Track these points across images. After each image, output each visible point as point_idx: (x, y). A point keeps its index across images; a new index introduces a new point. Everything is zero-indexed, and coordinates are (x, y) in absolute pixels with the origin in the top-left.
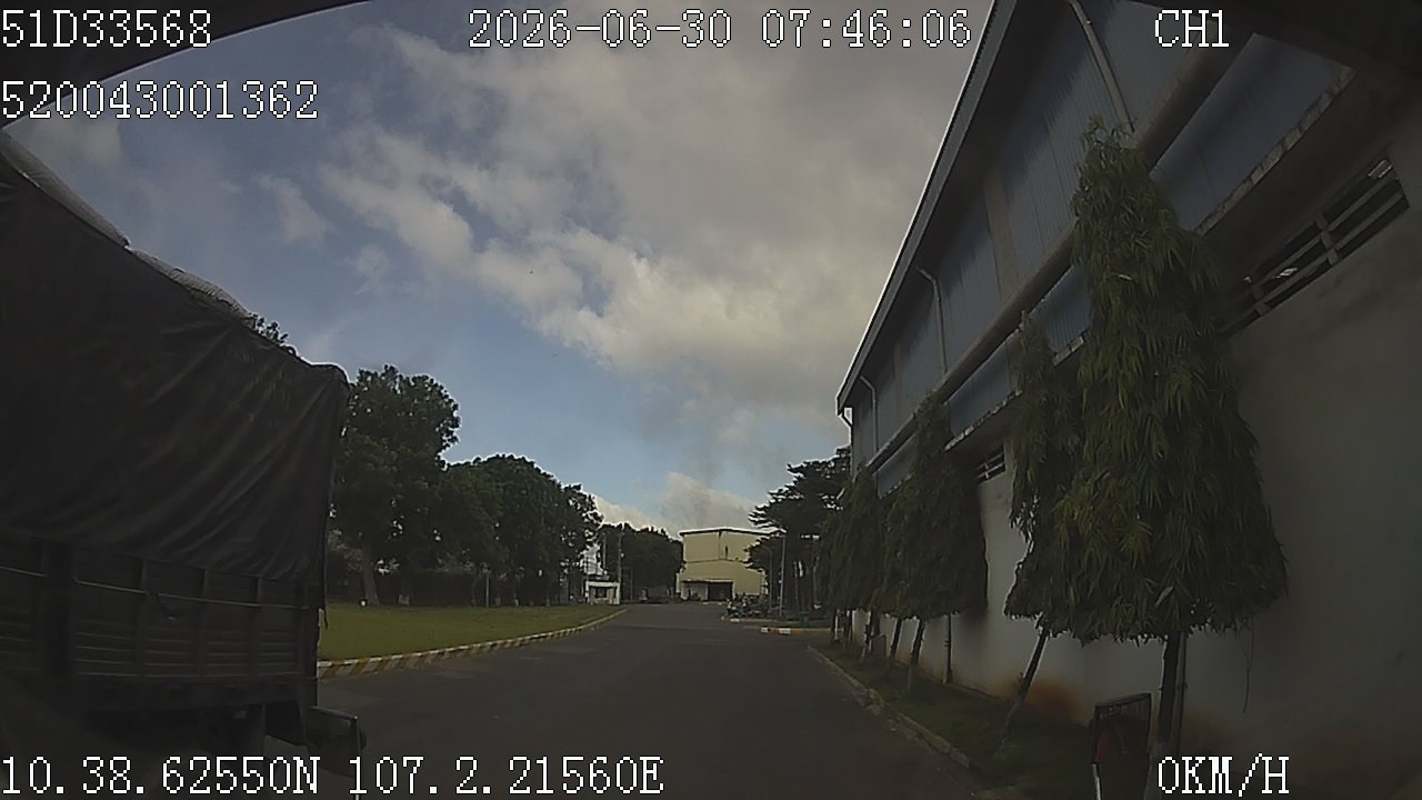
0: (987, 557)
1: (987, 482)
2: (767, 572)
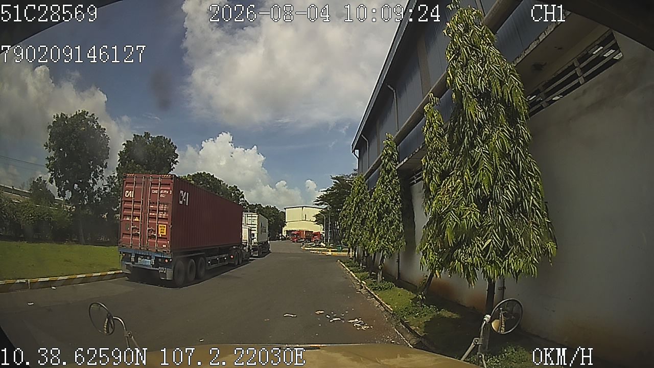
0: (415, 220)
1: (415, 185)
2: (323, 226)
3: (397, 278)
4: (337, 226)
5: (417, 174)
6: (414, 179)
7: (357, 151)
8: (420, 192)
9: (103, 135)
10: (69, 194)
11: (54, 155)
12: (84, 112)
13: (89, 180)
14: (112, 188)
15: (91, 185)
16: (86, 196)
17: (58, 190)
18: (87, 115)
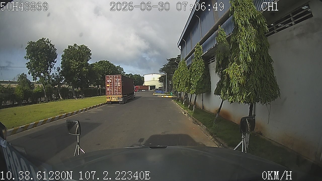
1: (211, 64)
2: (163, 83)
3: (202, 109)
4: (170, 83)
5: (212, 59)
6: (210, 61)
7: (180, 47)
8: (214, 67)
9: (54, 48)
10: (38, 79)
11: (29, 61)
12: (43, 38)
13: (48, 70)
14: (59, 73)
15: (49, 72)
16: (47, 78)
17: (33, 77)
18: (45, 40)
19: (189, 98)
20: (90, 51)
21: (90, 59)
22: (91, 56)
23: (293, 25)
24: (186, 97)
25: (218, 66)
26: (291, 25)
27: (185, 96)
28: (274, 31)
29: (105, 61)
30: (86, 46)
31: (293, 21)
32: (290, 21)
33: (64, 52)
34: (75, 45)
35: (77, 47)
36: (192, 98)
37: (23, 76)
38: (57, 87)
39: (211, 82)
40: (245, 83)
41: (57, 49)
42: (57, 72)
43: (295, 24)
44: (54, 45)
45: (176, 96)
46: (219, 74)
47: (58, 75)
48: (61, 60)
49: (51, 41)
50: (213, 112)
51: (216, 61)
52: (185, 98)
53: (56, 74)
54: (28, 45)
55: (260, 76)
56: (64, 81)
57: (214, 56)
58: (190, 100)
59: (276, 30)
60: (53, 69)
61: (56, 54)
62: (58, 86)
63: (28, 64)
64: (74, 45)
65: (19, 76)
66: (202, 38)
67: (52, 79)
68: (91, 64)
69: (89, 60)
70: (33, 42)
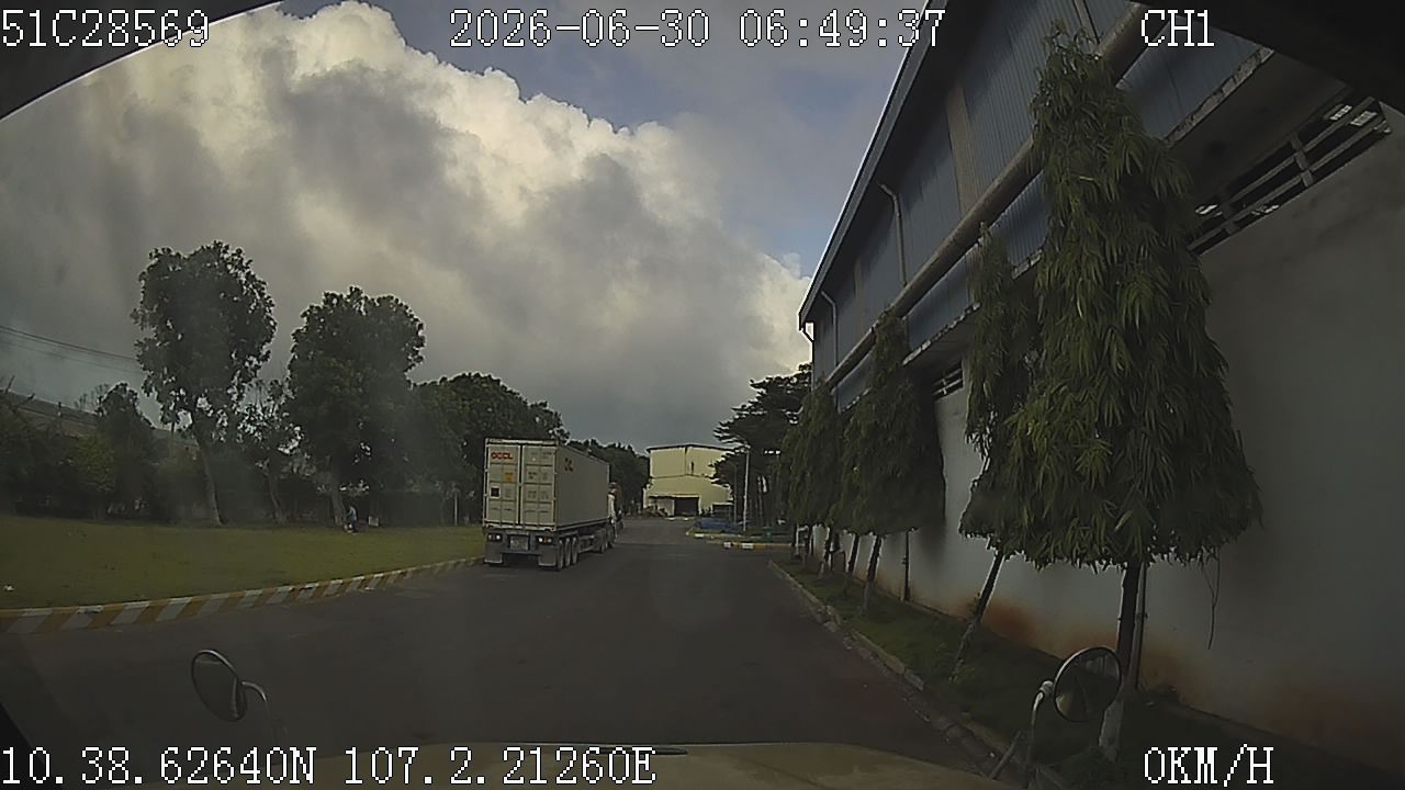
0: (944, 474)
1: (945, 398)
2: (732, 488)
3: (902, 599)
4: (762, 486)
5: (951, 375)
6: (942, 386)
7: (810, 327)
8: (956, 414)
9: (262, 295)
10: (186, 419)
11: (153, 336)
12: (217, 245)
13: (231, 387)
14: (280, 406)
15: (235, 397)
16: (223, 422)
17: (162, 409)
18: (225, 252)
19: (844, 553)
20: (421, 326)
21: (417, 365)
22: (421, 348)
23: (1306, 188)
24: (831, 550)
25: (980, 407)
26: (1300, 188)
27: (828, 542)
28: (1224, 230)
29: (482, 375)
30: (401, 304)
31: (1308, 172)
32: (1294, 170)
33: (305, 319)
34: (356, 293)
35: (363, 301)
36: (860, 551)
37: (124, 396)
38: (265, 467)
39: (946, 480)
40: (1104, 468)
41: (273, 302)
42: (269, 400)
43: (1315, 183)
44: (264, 283)
45: (789, 542)
46: (981, 439)
47: (272, 417)
48: (292, 351)
49: (250, 261)
50: (950, 613)
51: (967, 384)
52: (828, 552)
53: (264, 410)
54: (152, 266)
55: (1170, 433)
56: (299, 446)
57: (960, 364)
58: (848, 559)
59: (1236, 223)
60: (255, 385)
61: (272, 323)
62: (268, 465)
63: (147, 348)
64: (349, 293)
65: (105, 396)
66: (908, 287)
67: (244, 428)
68: (418, 384)
69: (413, 365)
70: (173, 253)
